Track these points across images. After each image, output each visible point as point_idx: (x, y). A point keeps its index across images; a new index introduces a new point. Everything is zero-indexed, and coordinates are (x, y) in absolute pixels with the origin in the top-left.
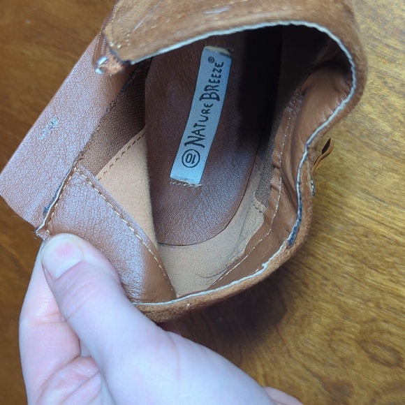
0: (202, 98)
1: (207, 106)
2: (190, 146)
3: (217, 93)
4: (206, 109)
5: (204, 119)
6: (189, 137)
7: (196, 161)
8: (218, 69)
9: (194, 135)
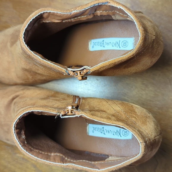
0: (104, 47)
1: (106, 44)
2: (120, 46)
3: (102, 41)
4: (107, 44)
5: (110, 44)
6: (117, 47)
7: (125, 42)
8: (95, 44)
9: (116, 46)
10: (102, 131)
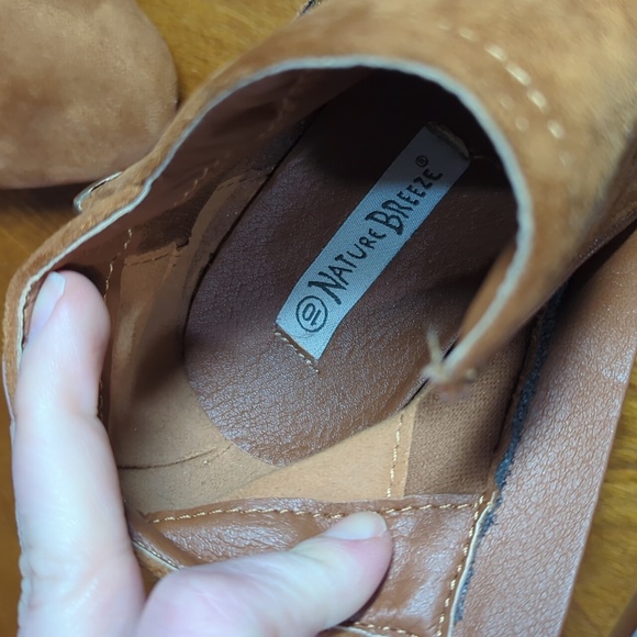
10: (390, 213)
